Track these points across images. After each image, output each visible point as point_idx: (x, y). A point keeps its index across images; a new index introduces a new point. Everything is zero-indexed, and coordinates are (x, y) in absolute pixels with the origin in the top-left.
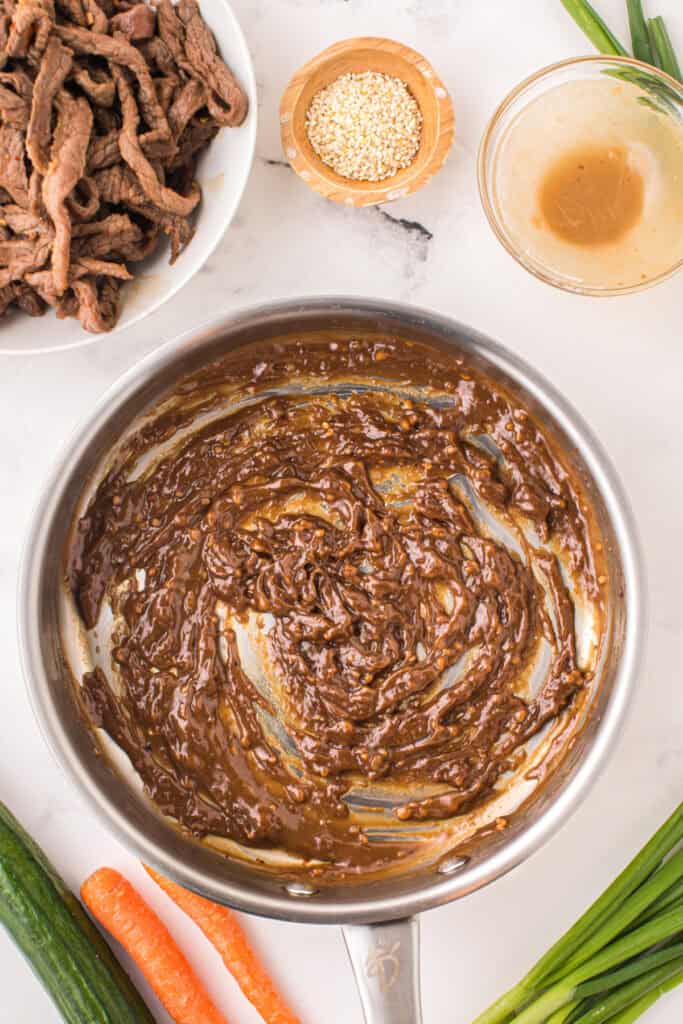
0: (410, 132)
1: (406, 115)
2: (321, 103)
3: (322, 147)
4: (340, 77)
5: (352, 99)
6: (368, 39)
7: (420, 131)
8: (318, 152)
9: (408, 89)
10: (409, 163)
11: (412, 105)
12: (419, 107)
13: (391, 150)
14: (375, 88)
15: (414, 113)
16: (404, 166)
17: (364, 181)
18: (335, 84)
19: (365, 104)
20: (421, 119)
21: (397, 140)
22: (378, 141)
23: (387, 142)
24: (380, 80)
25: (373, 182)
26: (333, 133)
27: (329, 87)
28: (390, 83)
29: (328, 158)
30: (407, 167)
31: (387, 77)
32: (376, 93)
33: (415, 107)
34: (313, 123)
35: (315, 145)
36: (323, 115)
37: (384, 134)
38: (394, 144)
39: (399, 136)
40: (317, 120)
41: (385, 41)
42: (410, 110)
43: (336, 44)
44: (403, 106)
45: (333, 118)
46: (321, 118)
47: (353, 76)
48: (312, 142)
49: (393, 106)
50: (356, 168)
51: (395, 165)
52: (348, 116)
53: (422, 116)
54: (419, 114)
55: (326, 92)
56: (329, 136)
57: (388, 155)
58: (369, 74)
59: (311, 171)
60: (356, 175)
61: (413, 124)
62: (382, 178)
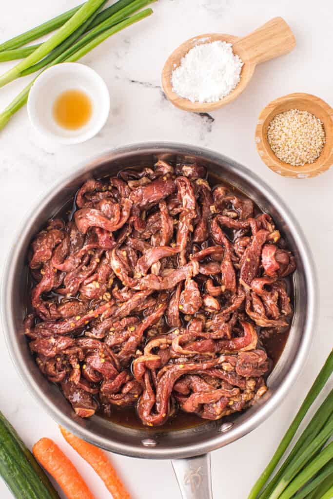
0: (318, 147)
1: (318, 138)
2: (279, 119)
3: (273, 141)
4: (291, 110)
5: (294, 123)
6: (312, 96)
7: (322, 148)
8: (270, 142)
9: (323, 126)
10: (312, 162)
11: (322, 134)
12: (325, 136)
13: (306, 153)
14: (307, 120)
15: (321, 138)
16: (309, 162)
17: (288, 163)
18: (288, 113)
19: (300, 127)
20: (324, 142)
21: (310, 149)
22: (301, 146)
23: (305, 149)
24: (310, 117)
25: (292, 166)
26: (280, 136)
27: (285, 113)
28: (315, 120)
29: (274, 147)
30: (311, 163)
31: (314, 117)
32: (307, 123)
33: (323, 135)
34: (272, 128)
35: (269, 139)
36: (278, 126)
37: (305, 145)
38: (308, 150)
39: (312, 147)
40: (274, 127)
41: (319, 99)
42: (321, 136)
43: (296, 94)
44: (318, 133)
45: (282, 129)
46: (276, 127)
47: (298, 111)
48: (269, 137)
49: (313, 132)
50: (286, 156)
51: (305, 160)
52: (290, 130)
53: (325, 141)
54: (324, 139)
55: (283, 115)
56: (278, 137)
57: (304, 155)
58: (306, 113)
59: (265, 152)
60: (285, 160)
61: (320, 143)
62: (297, 165)
